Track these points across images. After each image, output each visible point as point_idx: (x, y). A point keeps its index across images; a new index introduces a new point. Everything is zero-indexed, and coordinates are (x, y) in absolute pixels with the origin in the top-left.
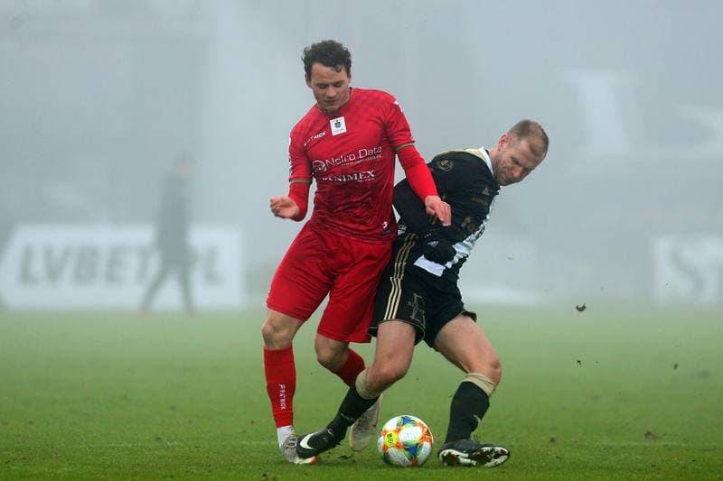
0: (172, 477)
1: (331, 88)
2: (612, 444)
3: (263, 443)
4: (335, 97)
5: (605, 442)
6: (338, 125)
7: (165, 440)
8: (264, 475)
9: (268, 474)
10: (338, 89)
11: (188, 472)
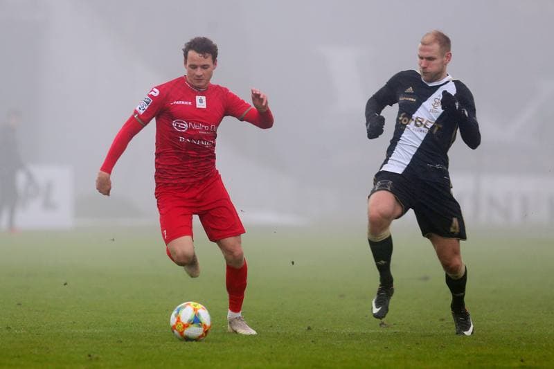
0: (19, 357)
1: (199, 69)
2: (354, 331)
3: (89, 331)
4: (201, 76)
5: (349, 330)
6: (201, 101)
7: (13, 328)
8: (90, 356)
9: (92, 354)
10: (204, 71)
11: (31, 353)
